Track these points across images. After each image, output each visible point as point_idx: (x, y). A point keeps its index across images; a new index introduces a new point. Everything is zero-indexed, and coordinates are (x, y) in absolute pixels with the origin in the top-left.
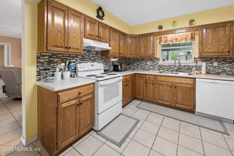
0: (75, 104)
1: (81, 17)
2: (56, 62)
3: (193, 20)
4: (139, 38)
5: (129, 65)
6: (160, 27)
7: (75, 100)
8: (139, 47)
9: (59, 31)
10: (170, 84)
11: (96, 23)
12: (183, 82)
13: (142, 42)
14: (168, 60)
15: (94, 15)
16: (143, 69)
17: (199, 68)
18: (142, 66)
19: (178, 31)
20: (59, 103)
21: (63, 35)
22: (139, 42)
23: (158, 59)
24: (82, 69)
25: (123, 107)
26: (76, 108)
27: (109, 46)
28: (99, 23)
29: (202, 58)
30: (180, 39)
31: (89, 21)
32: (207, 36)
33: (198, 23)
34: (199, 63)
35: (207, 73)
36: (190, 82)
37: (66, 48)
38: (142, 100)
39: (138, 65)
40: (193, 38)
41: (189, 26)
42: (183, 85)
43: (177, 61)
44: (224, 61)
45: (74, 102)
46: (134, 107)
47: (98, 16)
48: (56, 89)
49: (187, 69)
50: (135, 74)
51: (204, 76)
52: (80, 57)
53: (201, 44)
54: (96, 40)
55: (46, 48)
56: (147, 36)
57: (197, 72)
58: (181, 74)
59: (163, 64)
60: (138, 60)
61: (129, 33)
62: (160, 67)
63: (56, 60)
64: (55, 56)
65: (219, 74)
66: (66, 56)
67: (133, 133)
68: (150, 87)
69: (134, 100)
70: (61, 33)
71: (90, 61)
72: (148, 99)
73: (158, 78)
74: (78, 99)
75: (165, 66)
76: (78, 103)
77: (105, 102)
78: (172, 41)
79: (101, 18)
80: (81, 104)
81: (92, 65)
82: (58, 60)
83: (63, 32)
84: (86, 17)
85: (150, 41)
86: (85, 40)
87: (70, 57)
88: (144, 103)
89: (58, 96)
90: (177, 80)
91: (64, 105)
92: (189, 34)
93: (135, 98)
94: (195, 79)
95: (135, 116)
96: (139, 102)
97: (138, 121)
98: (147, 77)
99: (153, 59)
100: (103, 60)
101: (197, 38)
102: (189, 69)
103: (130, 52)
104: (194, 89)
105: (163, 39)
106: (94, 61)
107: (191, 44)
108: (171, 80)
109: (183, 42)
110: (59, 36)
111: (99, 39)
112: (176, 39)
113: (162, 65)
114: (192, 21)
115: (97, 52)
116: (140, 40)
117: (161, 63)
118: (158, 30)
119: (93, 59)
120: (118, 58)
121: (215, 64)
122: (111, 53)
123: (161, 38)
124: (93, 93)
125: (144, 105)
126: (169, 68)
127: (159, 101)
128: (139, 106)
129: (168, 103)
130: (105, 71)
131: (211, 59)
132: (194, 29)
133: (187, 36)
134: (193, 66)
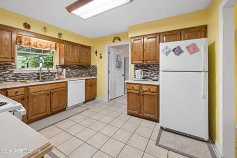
3: (61, 34)
10: (46, 92)
14: (28, 67)
23: (13, 66)
29: (60, 65)
30: (45, 46)
32: (69, 50)
33: (64, 38)
40: (56, 48)
41: (58, 37)
44: (73, 68)
49: (50, 76)
53: (66, 55)
59: (22, 72)
62: (16, 76)
75: (26, 74)
92: (54, 43)
94: (66, 82)
101: (58, 48)
102: (52, 75)
112: (41, 45)
113: (20, 74)
117: (18, 70)
121: (69, 70)
132: (59, 41)
133: (51, 45)
134: (56, 73)
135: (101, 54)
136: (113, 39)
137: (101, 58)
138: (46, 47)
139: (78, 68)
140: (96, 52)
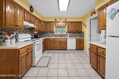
0: (26, 55)
1: (23, 10)
2: (4, 34)
4: (47, 23)
5: (41, 35)
6: (56, 20)
7: (26, 53)
8: (47, 27)
9: (12, 16)
11: (29, 14)
12: (64, 40)
13: (48, 25)
15: (28, 10)
16: (48, 37)
17: (67, 35)
18: (47, 35)
19: (60, 22)
20: (20, 55)
21: (14, 19)
22: (47, 25)
23: (54, 32)
24: (21, 38)
25: (43, 53)
26: (26, 57)
27: (35, 26)
28: (31, 14)
29: (68, 32)
31: (26, 13)
32: (70, 25)
33: (67, 21)
34: (67, 34)
35: (70, 37)
36: (66, 40)
37: (16, 26)
38: (49, 50)
39: (46, 35)
40: (66, 25)
42: (64, 41)
43: (61, 33)
44: (73, 33)
45: (25, 53)
46: (46, 53)
47: (31, 10)
48: (19, 48)
50: (46, 39)
51: (69, 38)
52: (18, 31)
53: (68, 27)
54: (29, 22)
55: (5, 25)
56: (50, 23)
57: (67, 36)
58: (62, 38)
60: (46, 32)
61: (42, 20)
62: (55, 35)
63: (4, 33)
64: (4, 30)
65: (72, 37)
66: (10, 30)
67: (50, 61)
68: (52, 43)
69: (45, 50)
70: (13, 17)
71: (24, 33)
72: (52, 49)
73: (56, 40)
74: (27, 52)
76: (27, 54)
77: (37, 52)
78: (59, 25)
79: (32, 12)
80: (28, 54)
81: (26, 35)
82: (5, 32)
83: (14, 17)
84: (25, 10)
85: (52, 25)
86: (24, 22)
87: (13, 31)
88: (49, 51)
89: (19, 51)
90: (62, 40)
91: (22, 56)
92: (65, 24)
93: (46, 50)
94: (67, 39)
95: (48, 56)
96: (48, 51)
97: (50, 57)
98: (51, 40)
99: (52, 32)
100: (30, 33)
101: (67, 25)
102: (65, 36)
103: (43, 29)
104: (67, 42)
105: (56, 24)
106: (25, 33)
107: (65, 27)
108: (60, 40)
109: (63, 26)
110: (12, 19)
111: (30, 22)
112: (61, 25)
114: (66, 20)
115: (27, 28)
116: (47, 24)
117: (55, 34)
118: (55, 21)
119: (25, 32)
120: (38, 32)
121: (71, 34)
122: (35, 29)
123: (55, 24)
124: (32, 49)
125: (50, 51)
126: (58, 36)
127: (56, 49)
128: (48, 52)
129: (59, 49)
130: (31, 38)
131: (70, 32)
132: (66, 22)
133: (64, 24)
134: (66, 35)
135: (86, 25)
136: (91, 14)
137: (86, 27)
138: (62, 25)
139: (76, 33)
140: (84, 24)
